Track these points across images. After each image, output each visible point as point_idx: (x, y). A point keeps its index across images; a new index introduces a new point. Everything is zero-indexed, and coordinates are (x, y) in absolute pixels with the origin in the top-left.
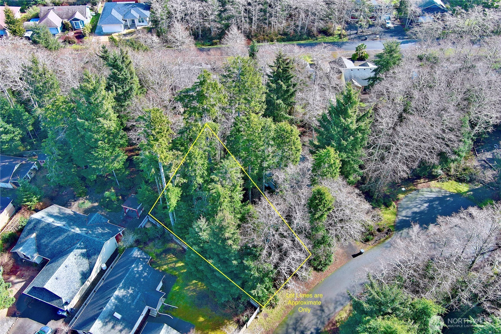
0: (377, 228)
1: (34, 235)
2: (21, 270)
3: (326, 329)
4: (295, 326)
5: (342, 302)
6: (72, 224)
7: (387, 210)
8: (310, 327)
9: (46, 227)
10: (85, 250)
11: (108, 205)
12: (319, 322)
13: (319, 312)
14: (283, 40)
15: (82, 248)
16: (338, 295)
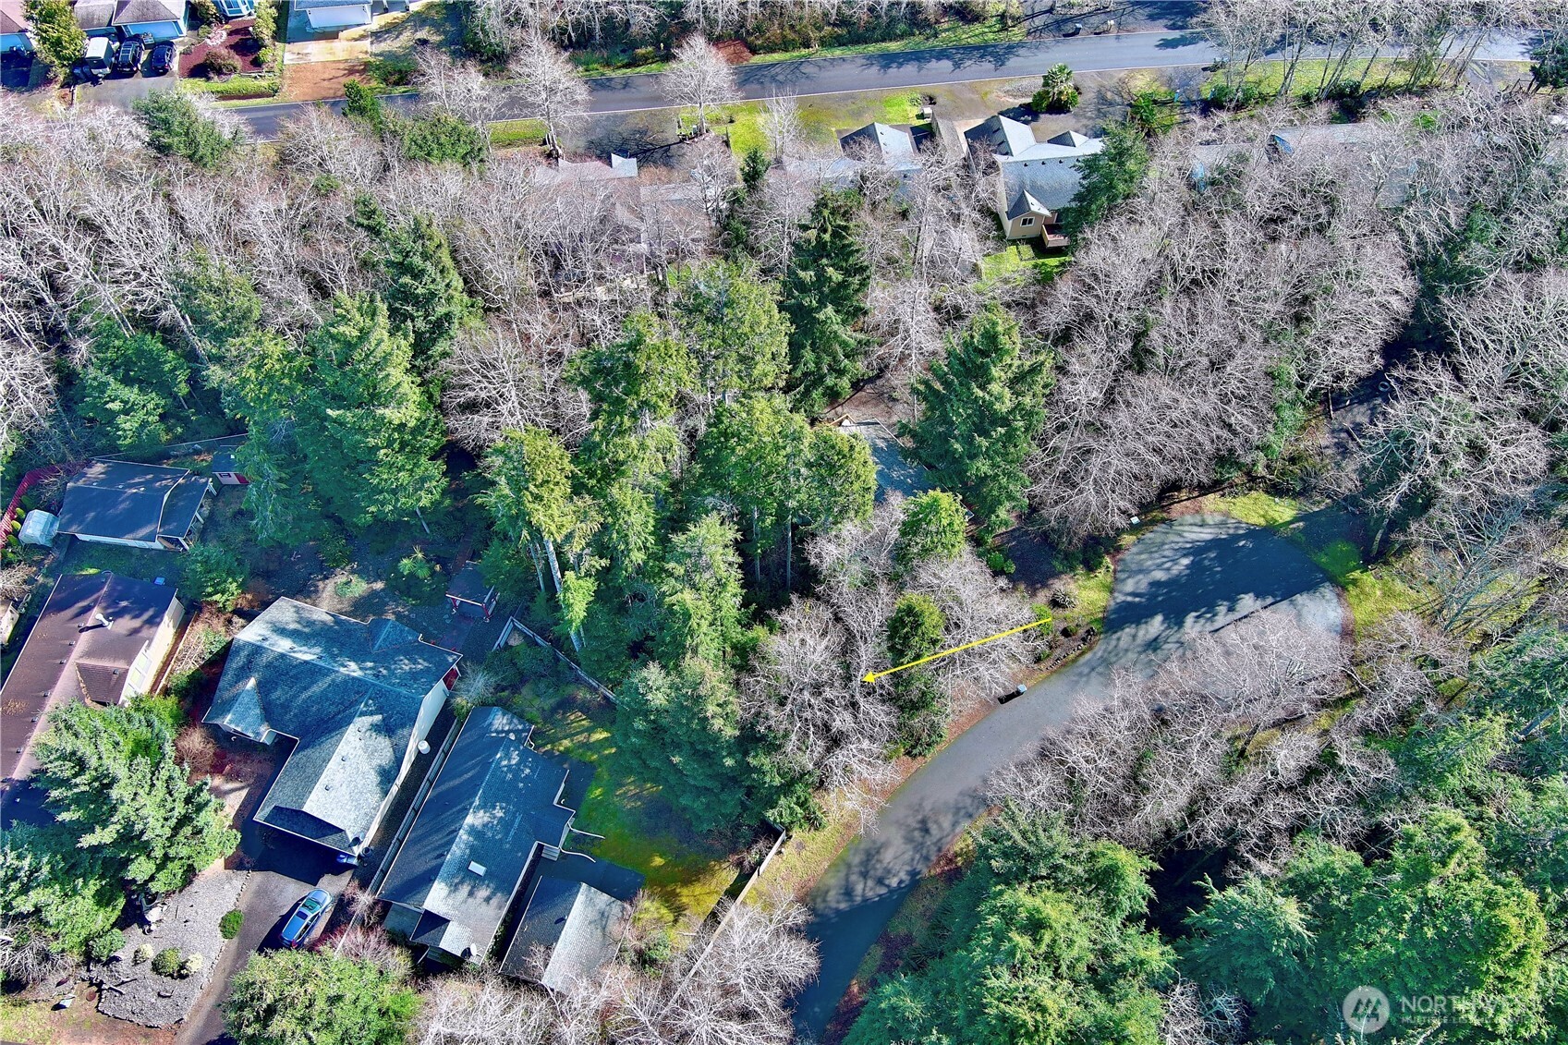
0: (1062, 626)
1: (252, 683)
2: (231, 761)
3: (933, 872)
4: (866, 867)
5: (970, 810)
6: (336, 651)
7: (1089, 579)
8: (897, 868)
9: (277, 664)
10: (380, 717)
11: (409, 588)
12: (918, 856)
13: (917, 834)
14: (839, 42)
15: (372, 714)
16: (961, 794)
